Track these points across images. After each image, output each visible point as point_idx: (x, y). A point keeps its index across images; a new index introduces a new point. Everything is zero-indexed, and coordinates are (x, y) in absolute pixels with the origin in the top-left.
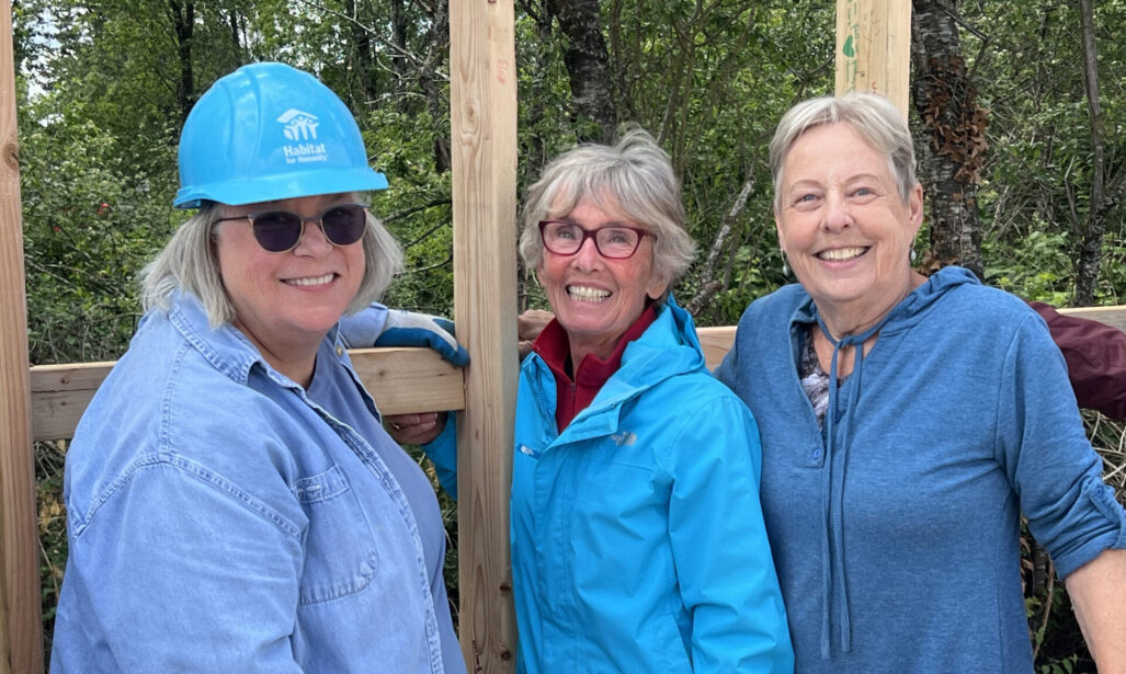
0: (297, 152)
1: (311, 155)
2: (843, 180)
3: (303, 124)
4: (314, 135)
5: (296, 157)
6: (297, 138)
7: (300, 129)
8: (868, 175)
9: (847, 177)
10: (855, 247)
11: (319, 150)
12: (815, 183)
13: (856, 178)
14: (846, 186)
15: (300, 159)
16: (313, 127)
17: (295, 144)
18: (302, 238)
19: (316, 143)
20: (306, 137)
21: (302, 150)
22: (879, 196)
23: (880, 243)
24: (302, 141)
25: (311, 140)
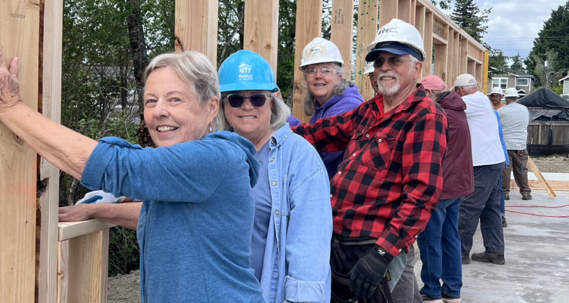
0: (243, 77)
1: (247, 78)
2: (165, 94)
3: (246, 68)
4: (249, 72)
5: (242, 78)
6: (243, 72)
7: (245, 70)
8: (177, 92)
9: (167, 93)
10: (171, 126)
11: (250, 76)
12: (153, 95)
13: (171, 93)
14: (167, 96)
15: (244, 79)
16: (249, 70)
17: (242, 74)
18: (243, 104)
19: (250, 74)
20: (246, 72)
21: (245, 76)
22: (184, 102)
23: (183, 126)
24: (245, 73)
25: (248, 73)
